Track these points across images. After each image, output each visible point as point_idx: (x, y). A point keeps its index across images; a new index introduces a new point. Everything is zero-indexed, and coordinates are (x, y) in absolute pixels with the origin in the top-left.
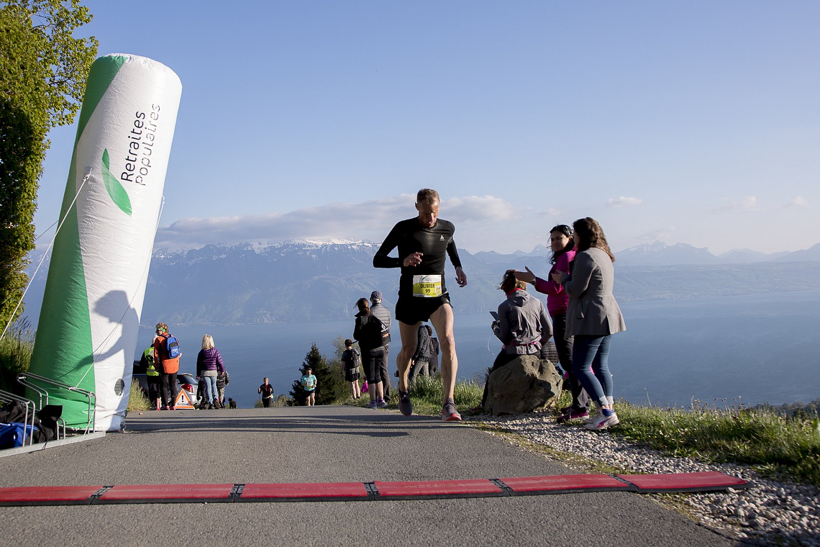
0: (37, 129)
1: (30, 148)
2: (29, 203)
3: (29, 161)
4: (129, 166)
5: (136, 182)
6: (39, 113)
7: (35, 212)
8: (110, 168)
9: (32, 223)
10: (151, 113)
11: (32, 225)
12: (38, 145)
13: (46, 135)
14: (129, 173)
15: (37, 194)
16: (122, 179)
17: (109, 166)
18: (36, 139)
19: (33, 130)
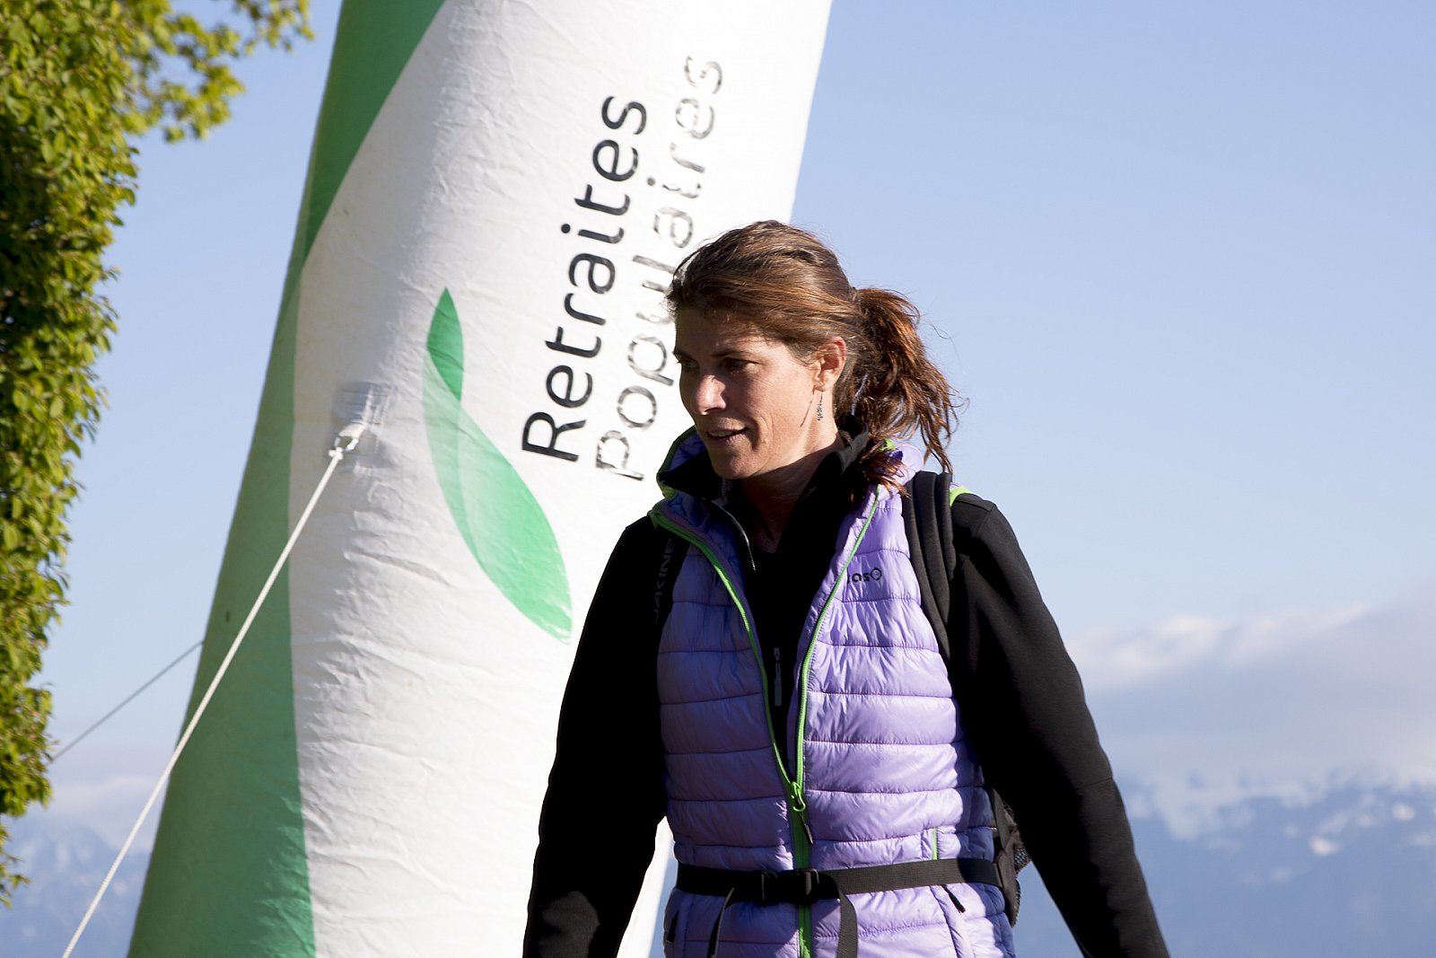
0: (72, 191)
1: (38, 291)
2: (23, 575)
3: (31, 359)
4: (560, 382)
5: (600, 464)
6: (85, 112)
7: (52, 622)
8: (465, 391)
9: (36, 682)
10: (676, 104)
11: (36, 694)
12: (77, 270)
13: (118, 222)
14: (562, 415)
15: (68, 527)
16: (527, 446)
17: (459, 380)
18: (68, 245)
19: (55, 196)
